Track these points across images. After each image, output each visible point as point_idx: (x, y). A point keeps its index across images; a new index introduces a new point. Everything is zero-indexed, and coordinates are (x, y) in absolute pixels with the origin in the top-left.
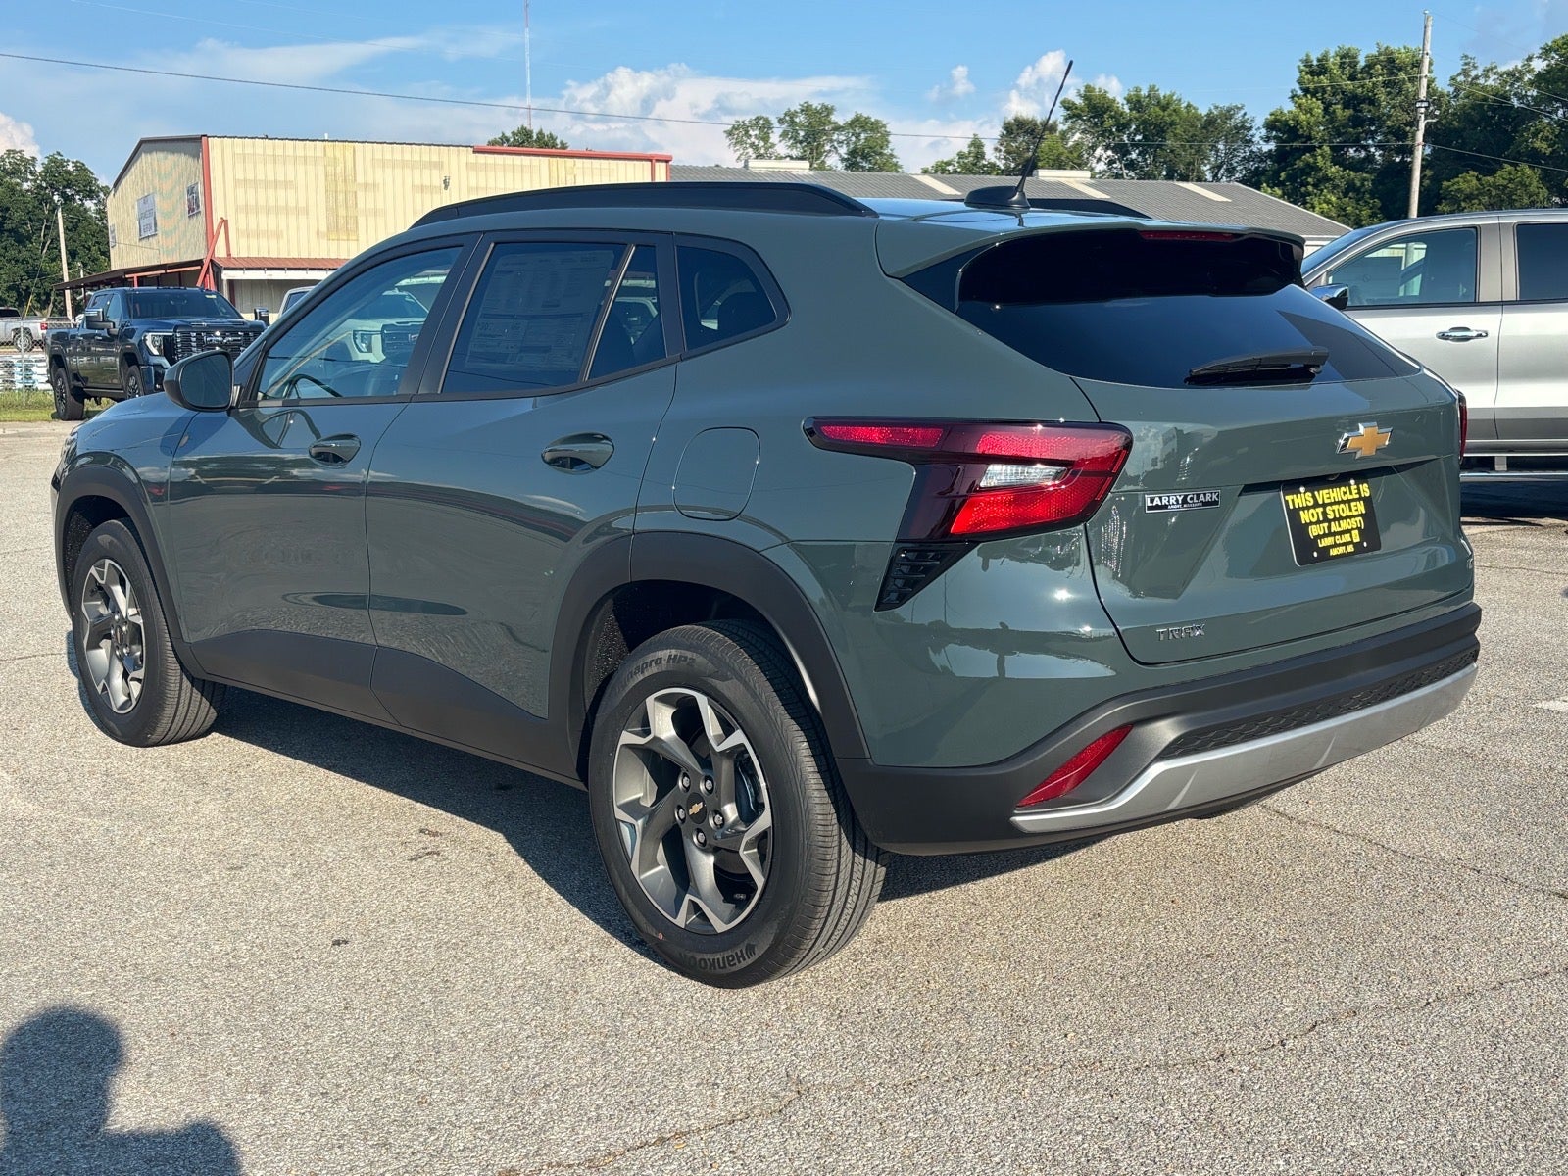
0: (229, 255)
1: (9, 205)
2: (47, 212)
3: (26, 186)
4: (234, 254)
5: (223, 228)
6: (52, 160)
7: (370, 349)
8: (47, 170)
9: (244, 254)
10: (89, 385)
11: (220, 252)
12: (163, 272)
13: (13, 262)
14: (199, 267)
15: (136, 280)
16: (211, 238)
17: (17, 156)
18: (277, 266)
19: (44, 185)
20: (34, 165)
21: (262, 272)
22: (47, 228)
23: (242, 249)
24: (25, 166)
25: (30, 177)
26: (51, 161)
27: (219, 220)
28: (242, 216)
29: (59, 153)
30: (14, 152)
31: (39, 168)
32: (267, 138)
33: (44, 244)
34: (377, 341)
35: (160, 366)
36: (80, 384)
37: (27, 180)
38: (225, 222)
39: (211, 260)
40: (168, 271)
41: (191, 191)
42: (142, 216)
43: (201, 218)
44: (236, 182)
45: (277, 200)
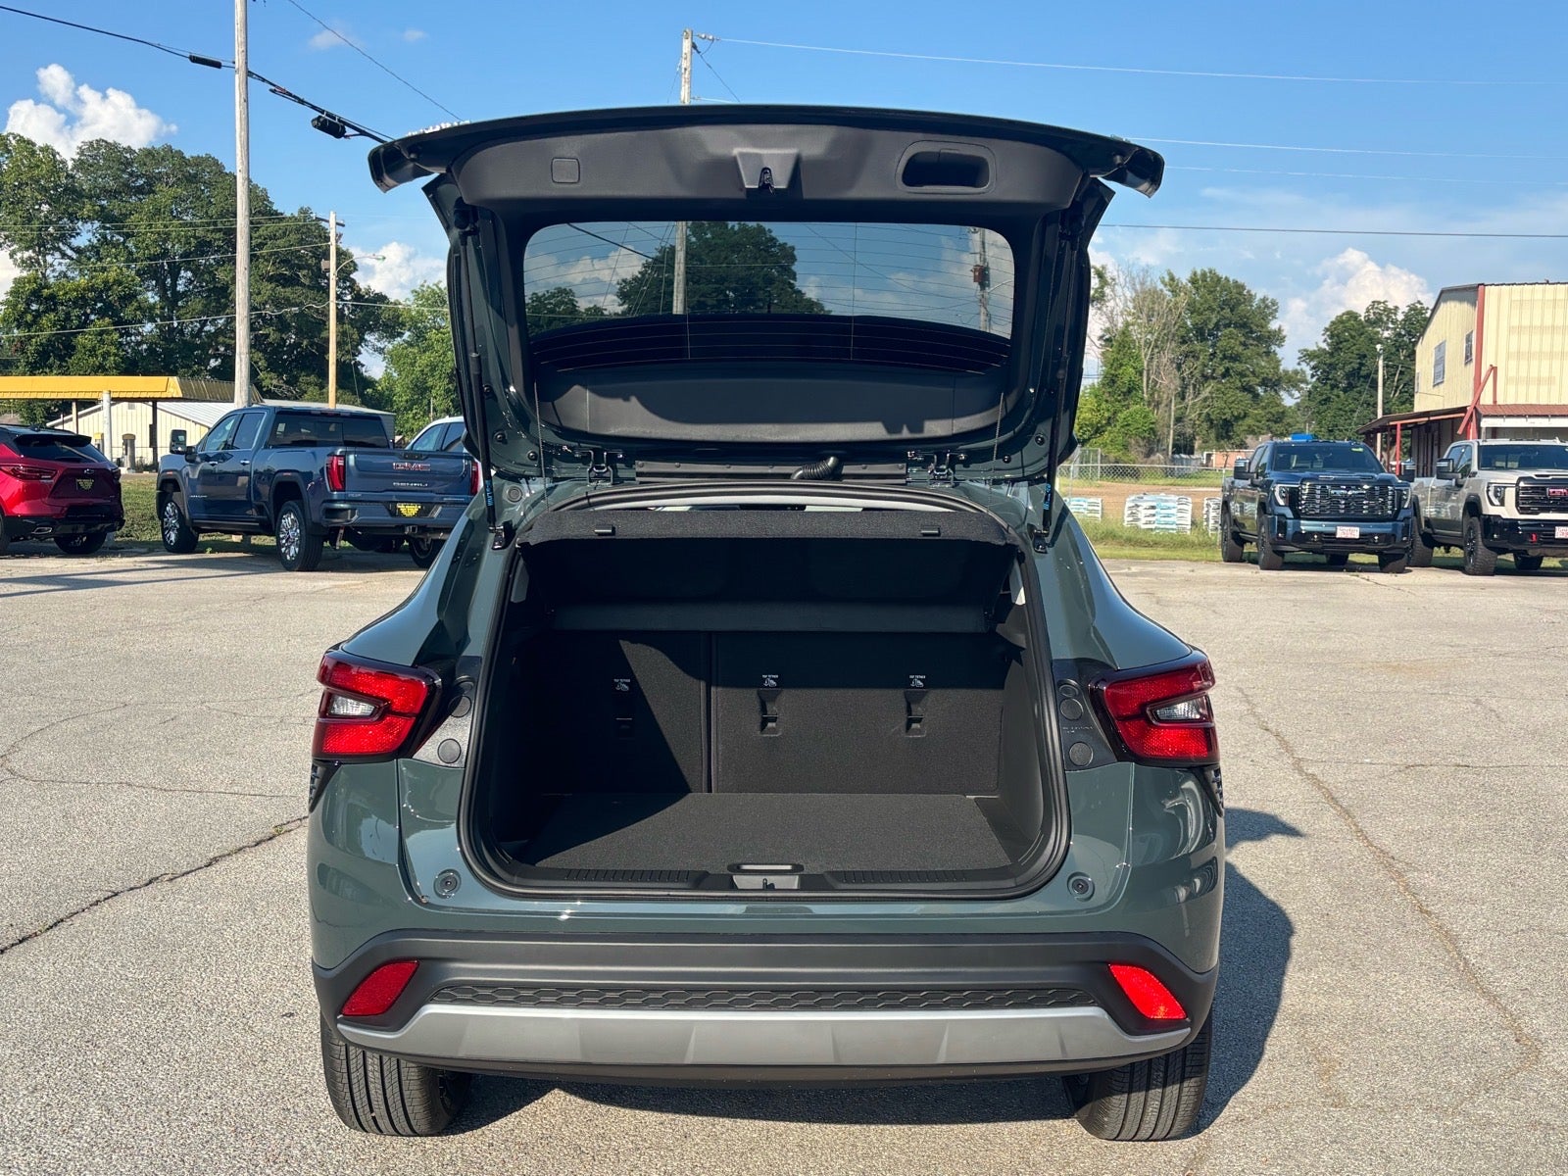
0: (1495, 402)
1: (1366, 353)
2: (1402, 358)
3: (1386, 334)
4: (1500, 401)
5: (1492, 374)
6: (1412, 308)
7: (1502, 503)
8: (1407, 318)
9: (1511, 401)
10: (1243, 530)
11: (1486, 399)
12: (1426, 419)
13: (1365, 405)
14: (1463, 415)
15: (1399, 427)
16: (1479, 386)
17: (1381, 307)
18: (1540, 413)
19: (1403, 333)
20: (1395, 314)
21: (1524, 420)
22: (1401, 373)
23: (1508, 396)
24: (1387, 316)
25: (1391, 325)
26: (1411, 310)
27: (1488, 367)
28: (1513, 363)
29: (1419, 302)
30: (1379, 303)
31: (1400, 317)
32: (1548, 283)
33: (1397, 387)
34: (1510, 495)
35: (1283, 515)
36: (1237, 529)
37: (1388, 329)
38: (1494, 369)
39: (1475, 408)
40: (1431, 418)
41: (1468, 339)
42: (1436, 365)
43: (1473, 365)
44: (1511, 330)
45: (1552, 346)
